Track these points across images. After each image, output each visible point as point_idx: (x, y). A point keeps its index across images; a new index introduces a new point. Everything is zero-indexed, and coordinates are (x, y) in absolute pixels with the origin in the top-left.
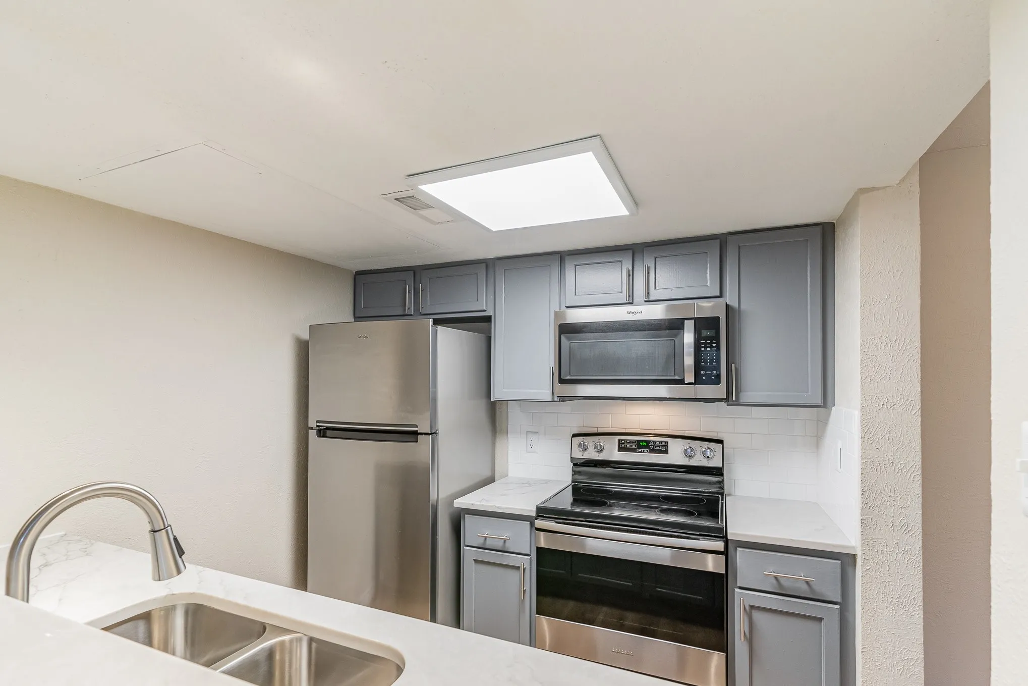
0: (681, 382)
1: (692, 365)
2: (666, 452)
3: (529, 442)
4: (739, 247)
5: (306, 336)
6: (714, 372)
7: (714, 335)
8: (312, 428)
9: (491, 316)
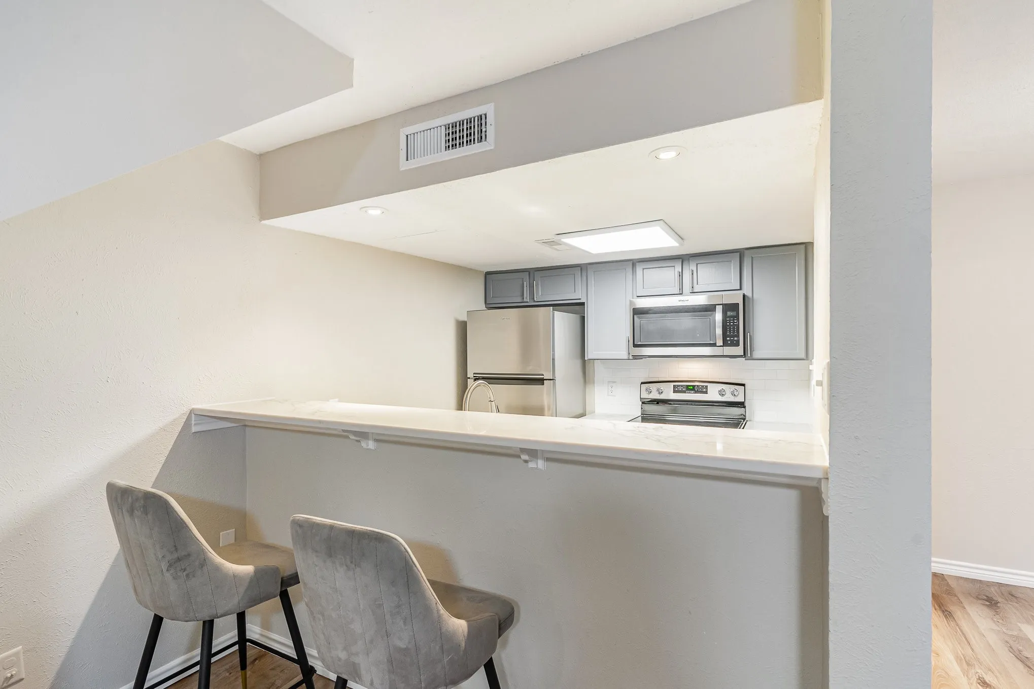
0: (714, 345)
1: (720, 334)
2: (706, 392)
3: (610, 388)
4: (752, 257)
5: (464, 318)
6: (736, 339)
7: (735, 315)
8: (469, 378)
9: (584, 303)
